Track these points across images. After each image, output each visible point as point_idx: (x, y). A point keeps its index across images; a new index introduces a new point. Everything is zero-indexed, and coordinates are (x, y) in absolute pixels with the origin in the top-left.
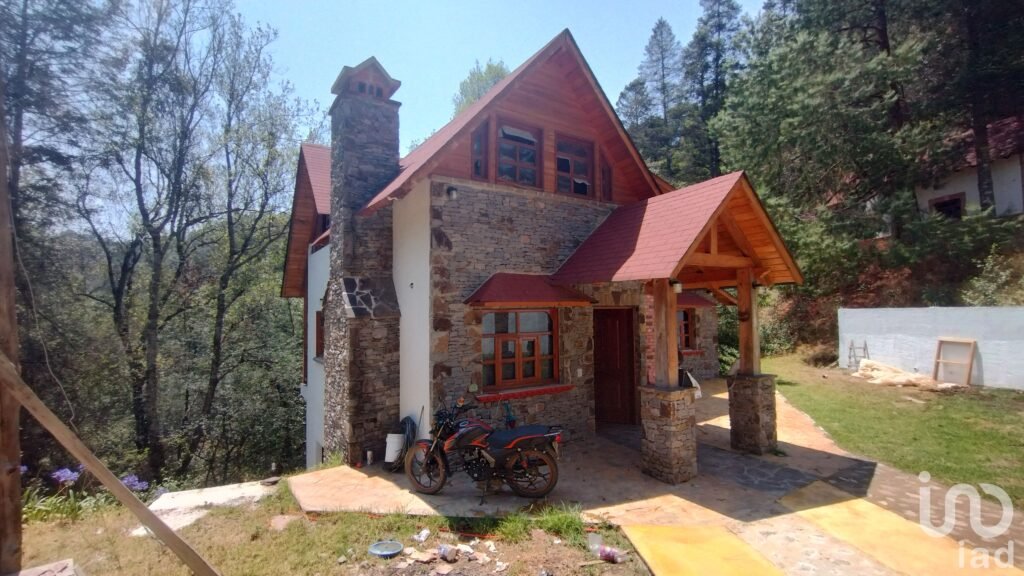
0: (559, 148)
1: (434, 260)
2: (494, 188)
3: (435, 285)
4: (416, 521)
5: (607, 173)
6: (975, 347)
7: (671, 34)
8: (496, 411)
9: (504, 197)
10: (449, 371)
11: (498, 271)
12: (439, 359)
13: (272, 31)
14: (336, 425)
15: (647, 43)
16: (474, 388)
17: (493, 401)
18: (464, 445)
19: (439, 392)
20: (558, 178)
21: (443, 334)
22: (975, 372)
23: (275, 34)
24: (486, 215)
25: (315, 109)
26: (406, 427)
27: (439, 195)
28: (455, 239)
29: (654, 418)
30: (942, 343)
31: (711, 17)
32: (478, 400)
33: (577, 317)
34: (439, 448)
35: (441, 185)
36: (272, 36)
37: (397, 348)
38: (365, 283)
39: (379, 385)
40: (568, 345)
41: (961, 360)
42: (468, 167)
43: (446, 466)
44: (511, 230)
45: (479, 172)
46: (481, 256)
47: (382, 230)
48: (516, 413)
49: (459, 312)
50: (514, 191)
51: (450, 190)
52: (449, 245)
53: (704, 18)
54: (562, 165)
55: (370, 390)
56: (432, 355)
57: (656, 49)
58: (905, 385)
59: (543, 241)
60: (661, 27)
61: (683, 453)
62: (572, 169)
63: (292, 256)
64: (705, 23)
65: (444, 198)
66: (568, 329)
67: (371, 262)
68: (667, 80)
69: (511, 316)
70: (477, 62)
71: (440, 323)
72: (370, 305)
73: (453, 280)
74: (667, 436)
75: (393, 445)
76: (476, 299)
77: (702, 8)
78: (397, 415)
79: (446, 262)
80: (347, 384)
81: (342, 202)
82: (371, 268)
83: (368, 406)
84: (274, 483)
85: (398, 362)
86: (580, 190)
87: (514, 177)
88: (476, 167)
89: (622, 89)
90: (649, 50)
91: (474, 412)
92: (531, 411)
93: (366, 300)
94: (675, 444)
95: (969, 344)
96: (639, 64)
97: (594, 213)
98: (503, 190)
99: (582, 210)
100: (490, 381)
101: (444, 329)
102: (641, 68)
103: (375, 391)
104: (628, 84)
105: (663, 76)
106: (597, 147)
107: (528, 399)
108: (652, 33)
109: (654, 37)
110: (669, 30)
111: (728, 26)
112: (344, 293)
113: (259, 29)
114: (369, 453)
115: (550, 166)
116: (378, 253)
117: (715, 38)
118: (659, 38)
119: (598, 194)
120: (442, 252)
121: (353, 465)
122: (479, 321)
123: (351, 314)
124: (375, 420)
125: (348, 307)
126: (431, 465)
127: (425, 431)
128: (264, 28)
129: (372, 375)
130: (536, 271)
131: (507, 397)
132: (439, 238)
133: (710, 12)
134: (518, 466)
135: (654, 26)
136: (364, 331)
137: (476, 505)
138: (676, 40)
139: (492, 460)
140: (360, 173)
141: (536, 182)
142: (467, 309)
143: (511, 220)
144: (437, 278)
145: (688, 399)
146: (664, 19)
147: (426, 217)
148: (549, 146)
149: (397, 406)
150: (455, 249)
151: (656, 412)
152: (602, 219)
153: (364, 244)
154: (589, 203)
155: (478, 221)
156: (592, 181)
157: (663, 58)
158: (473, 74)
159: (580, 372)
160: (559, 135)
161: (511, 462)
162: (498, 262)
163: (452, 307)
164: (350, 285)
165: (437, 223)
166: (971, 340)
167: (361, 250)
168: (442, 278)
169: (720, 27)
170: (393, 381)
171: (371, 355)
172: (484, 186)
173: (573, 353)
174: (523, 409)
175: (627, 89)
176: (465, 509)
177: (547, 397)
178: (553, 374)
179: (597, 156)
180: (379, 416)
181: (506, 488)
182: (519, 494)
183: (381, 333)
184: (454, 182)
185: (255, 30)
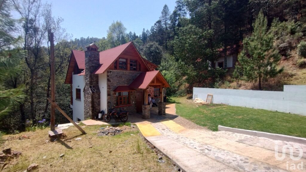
0: (131, 62)
1: (108, 84)
2: (118, 71)
3: (108, 88)
4: (106, 126)
5: (140, 65)
6: (212, 96)
7: (168, 9)
8: (118, 109)
9: (120, 72)
10: (110, 103)
11: (119, 85)
12: (108, 101)
13: (62, 19)
14: (88, 113)
15: (162, 11)
16: (115, 105)
17: (118, 108)
18: (113, 114)
19: (108, 106)
20: (130, 67)
21: (109, 97)
22: (212, 101)
23: (63, 20)
24: (117, 76)
25: (72, 36)
26: (102, 112)
27: (108, 73)
28: (111, 80)
29: (144, 110)
30: (208, 95)
31: (178, 6)
32: (115, 107)
33: (133, 93)
34: (109, 115)
35: (109, 71)
36: (62, 20)
37: (100, 98)
38: (94, 87)
39: (97, 105)
40: (131, 98)
41: (210, 98)
42: (114, 67)
43: (110, 117)
44: (121, 78)
45: (116, 68)
46: (116, 83)
47: (96, 76)
48: (122, 109)
49: (112, 93)
50: (122, 71)
51: (110, 72)
52: (110, 81)
53: (176, 7)
54: (131, 65)
55: (95, 106)
56: (107, 100)
57: (164, 12)
58: (200, 103)
59: (127, 79)
60: (166, 6)
61: (148, 115)
62: (133, 65)
63: (68, 74)
64: (177, 8)
65: (109, 73)
66: (132, 95)
67: (94, 83)
68: (167, 22)
69: (121, 93)
70: (114, 21)
71: (109, 95)
72: (95, 91)
73: (111, 87)
74: (145, 112)
75: (100, 116)
76: (115, 90)
77: (176, 4)
78: (100, 110)
79: (110, 84)
80: (91, 105)
81: (89, 71)
82: (95, 84)
83: (95, 109)
84: (78, 122)
85: (100, 101)
86: (134, 69)
87: (122, 68)
88: (115, 67)
89: (155, 23)
90: (162, 13)
91: (114, 109)
92: (124, 109)
93: (94, 90)
94: (146, 113)
95: (211, 95)
96: (159, 17)
97: (137, 73)
98: (120, 71)
99: (135, 73)
100: (117, 104)
101: (109, 96)
102: (160, 18)
103: (96, 106)
104: (157, 21)
105: (166, 20)
106: (138, 61)
107: (124, 107)
108: (163, 8)
109: (164, 9)
110: (168, 8)
111: (182, 9)
112: (90, 89)
113: (59, 18)
114: (95, 117)
115: (129, 65)
116: (96, 81)
117: (179, 12)
118: (165, 10)
119: (138, 70)
120: (109, 83)
121: (92, 119)
122: (115, 94)
123: (91, 93)
124: (96, 111)
125: (91, 91)
126: (107, 118)
127: (106, 112)
128: (60, 18)
129: (95, 103)
130: (126, 85)
131: (120, 107)
132: (108, 80)
133: (178, 5)
134: (122, 117)
135: (164, 6)
136: (94, 96)
137: (115, 123)
138: (169, 11)
139: (117, 116)
140: (92, 66)
141: (126, 69)
142: (113, 92)
143: (121, 76)
144: (108, 87)
145: (149, 106)
146: (166, 5)
147: (106, 77)
148: (129, 62)
149: (100, 109)
150: (111, 82)
151: (144, 109)
152: (138, 75)
153: (93, 79)
154: (136, 72)
155: (115, 77)
156: (137, 68)
157: (166, 16)
158: (113, 24)
159: (134, 102)
160: (130, 60)
161: (121, 117)
162: (119, 84)
163: (111, 92)
164: (91, 87)
165: (108, 78)
166: (212, 95)
167: (93, 80)
168: (109, 87)
169: (180, 10)
170: (99, 104)
171: (95, 100)
172: (117, 71)
173: (132, 99)
174: (123, 109)
175: (156, 22)
176: (114, 124)
177: (128, 107)
178: (129, 103)
179: (138, 63)
180: (97, 111)
181: (120, 121)
182: (122, 121)
183: (97, 96)
184: (111, 70)
185: (57, 18)
